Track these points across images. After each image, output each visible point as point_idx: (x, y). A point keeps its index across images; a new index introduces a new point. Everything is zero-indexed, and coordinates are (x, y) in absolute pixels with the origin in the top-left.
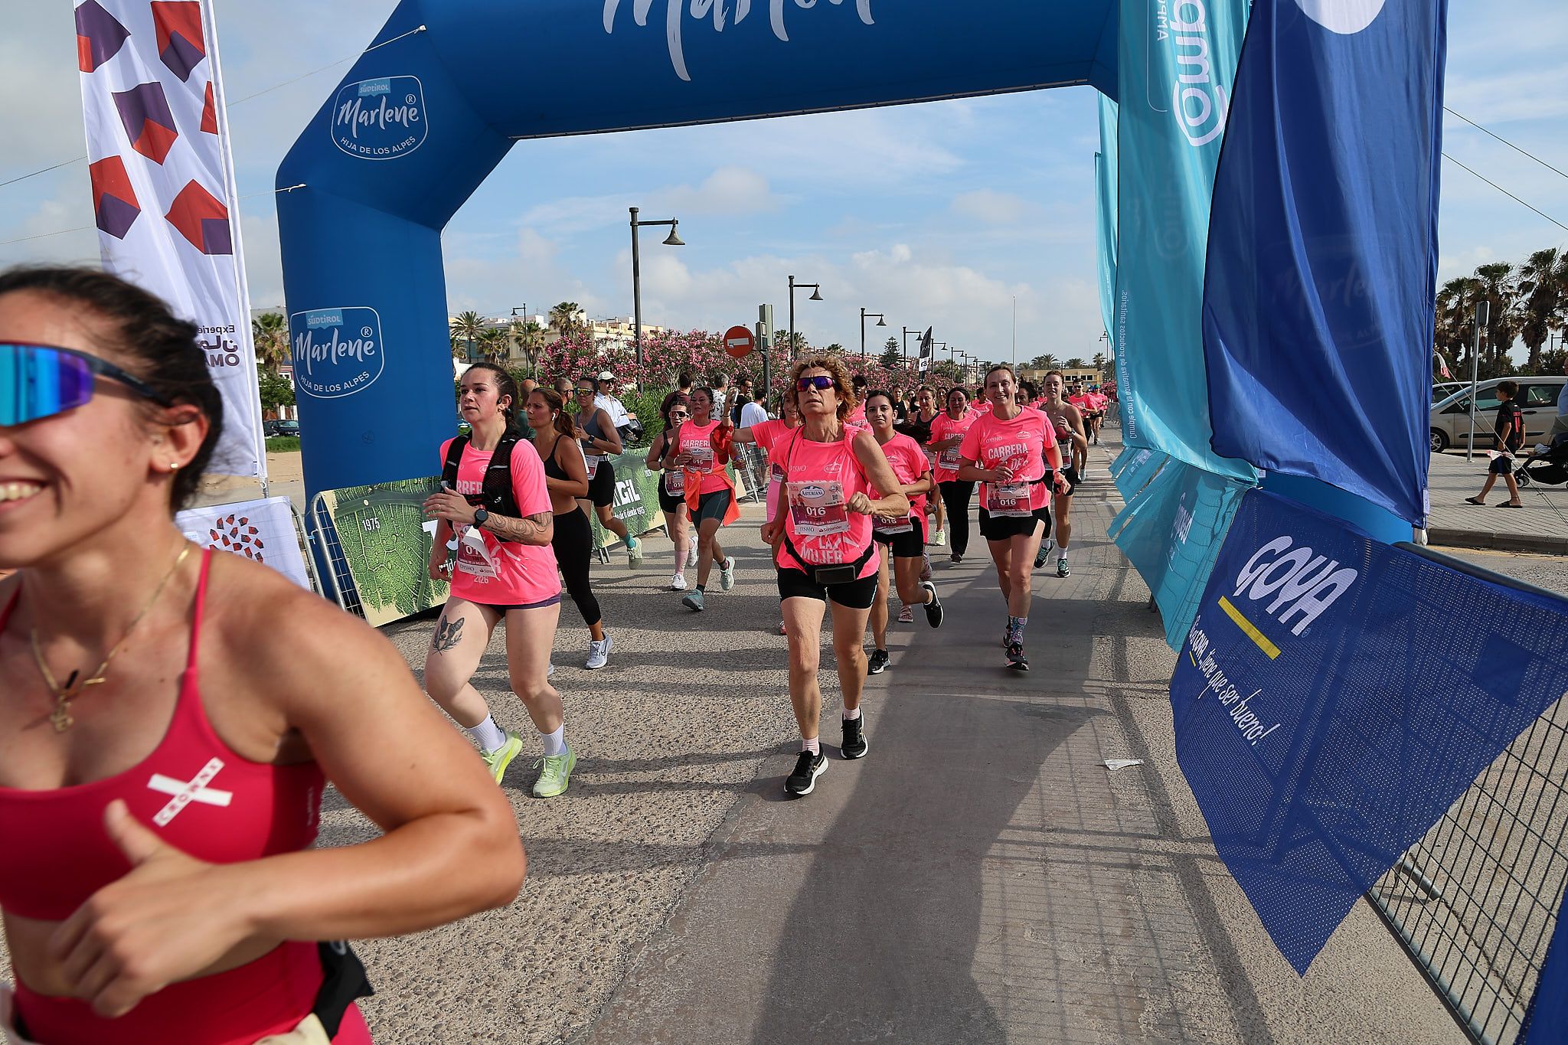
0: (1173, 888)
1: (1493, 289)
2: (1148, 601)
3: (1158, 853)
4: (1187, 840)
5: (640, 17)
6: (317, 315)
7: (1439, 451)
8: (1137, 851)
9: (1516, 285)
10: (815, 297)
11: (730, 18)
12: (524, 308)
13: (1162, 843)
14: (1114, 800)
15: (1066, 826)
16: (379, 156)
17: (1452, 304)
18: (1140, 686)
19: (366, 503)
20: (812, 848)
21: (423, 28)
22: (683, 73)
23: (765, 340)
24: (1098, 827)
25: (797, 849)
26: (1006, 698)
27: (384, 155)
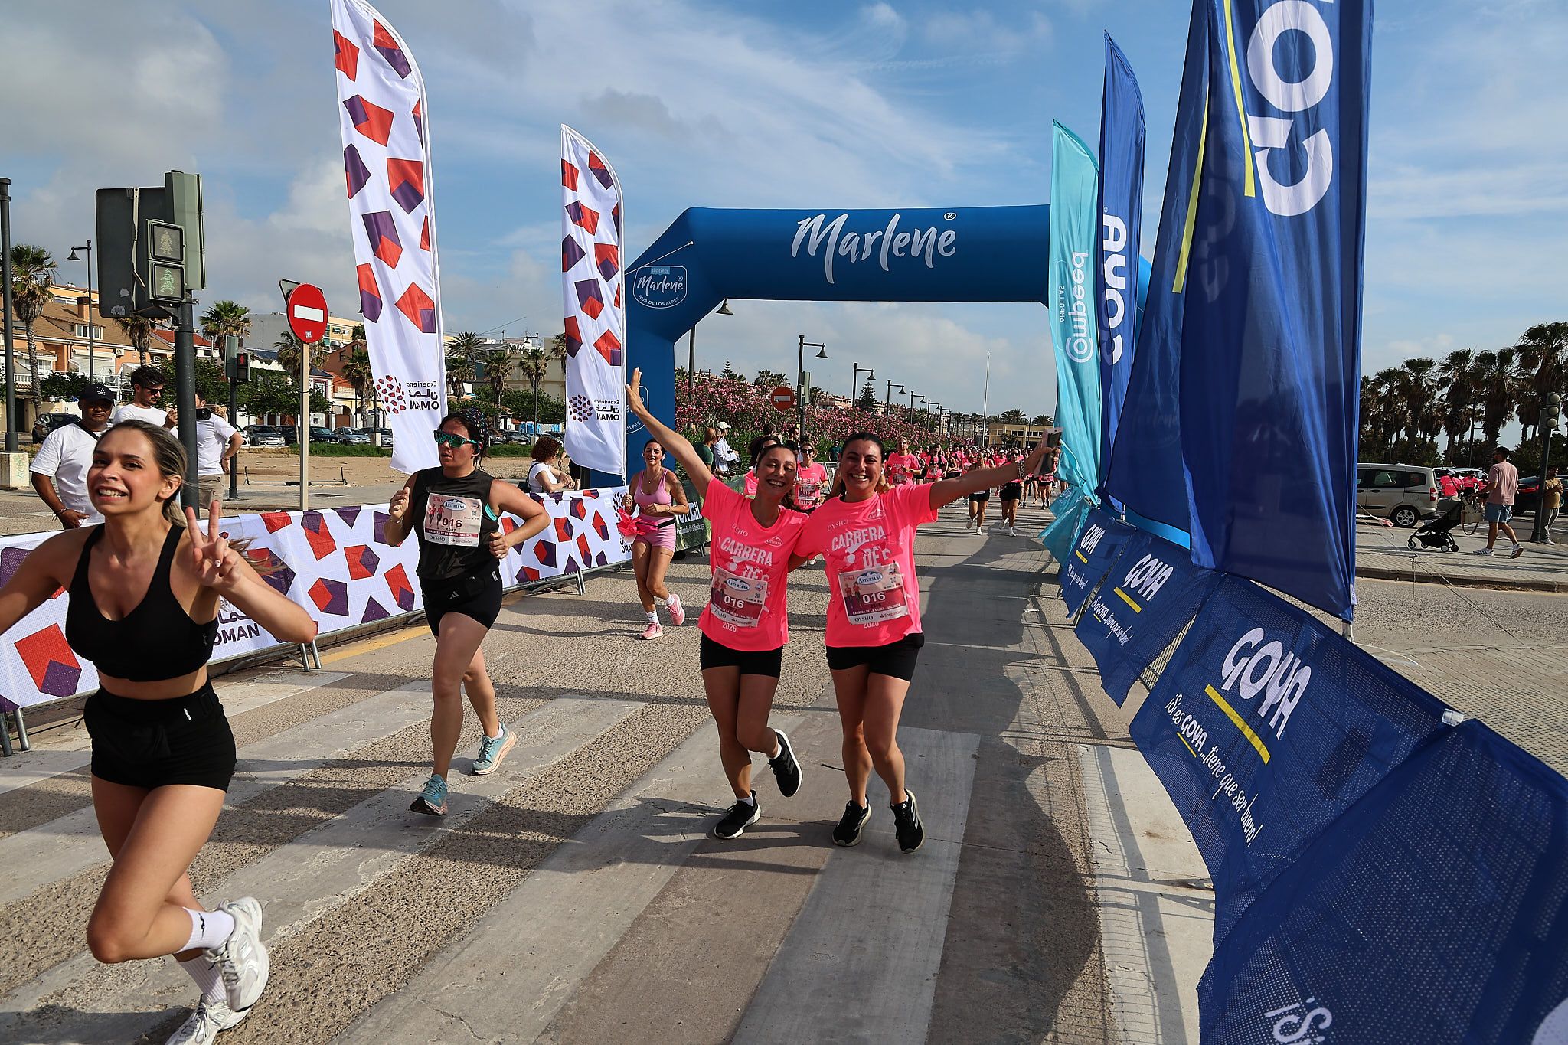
1: (1418, 381)
5: (812, 252)
9: (1437, 379)
11: (859, 257)
16: (659, 306)
17: (1384, 390)
21: (692, 243)
22: (831, 280)
23: (804, 399)
27: (662, 306)
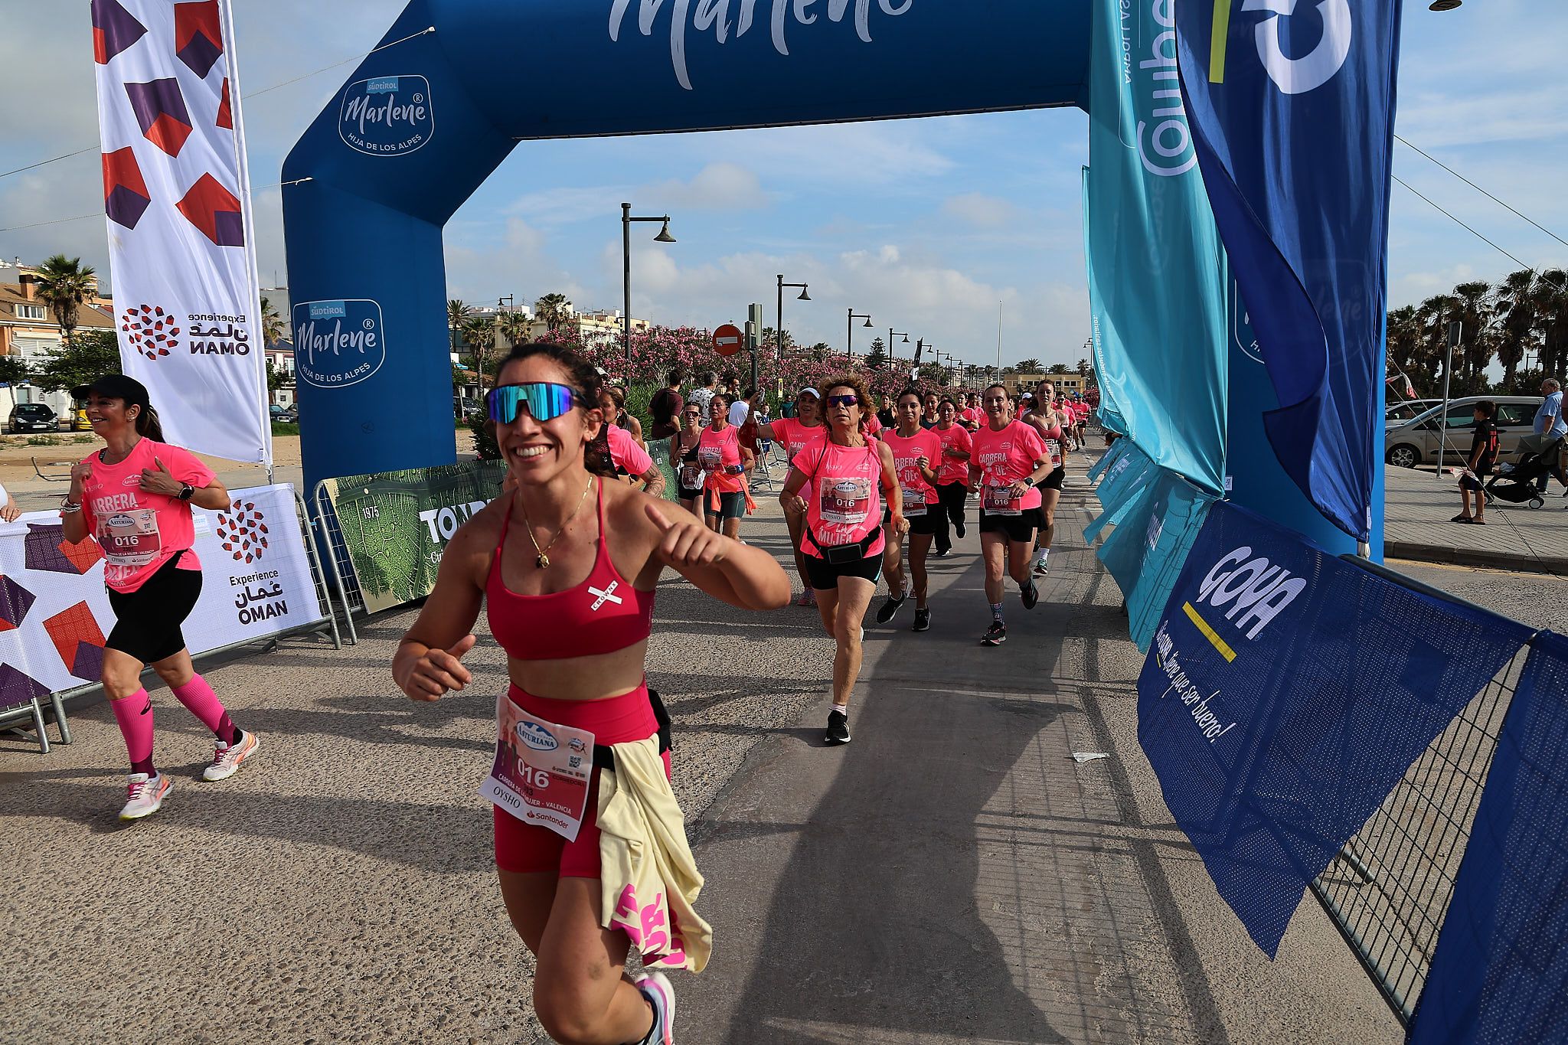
0: (1131, 869)
1: (1471, 307)
2: (1120, 606)
3: (1119, 838)
4: (1146, 827)
5: (645, 27)
6: (320, 306)
7: (1411, 467)
8: (1099, 835)
9: (1493, 304)
10: (804, 296)
11: (732, 31)
12: (511, 299)
13: (1123, 829)
14: (1081, 790)
15: (1035, 812)
17: (1430, 321)
18: (1109, 686)
19: (366, 491)
20: (797, 827)
21: (432, 29)
22: (685, 83)
23: (754, 339)
24: (1064, 814)
25: (783, 828)
26: (982, 694)
27: (391, 152)
